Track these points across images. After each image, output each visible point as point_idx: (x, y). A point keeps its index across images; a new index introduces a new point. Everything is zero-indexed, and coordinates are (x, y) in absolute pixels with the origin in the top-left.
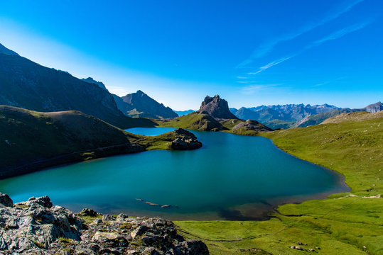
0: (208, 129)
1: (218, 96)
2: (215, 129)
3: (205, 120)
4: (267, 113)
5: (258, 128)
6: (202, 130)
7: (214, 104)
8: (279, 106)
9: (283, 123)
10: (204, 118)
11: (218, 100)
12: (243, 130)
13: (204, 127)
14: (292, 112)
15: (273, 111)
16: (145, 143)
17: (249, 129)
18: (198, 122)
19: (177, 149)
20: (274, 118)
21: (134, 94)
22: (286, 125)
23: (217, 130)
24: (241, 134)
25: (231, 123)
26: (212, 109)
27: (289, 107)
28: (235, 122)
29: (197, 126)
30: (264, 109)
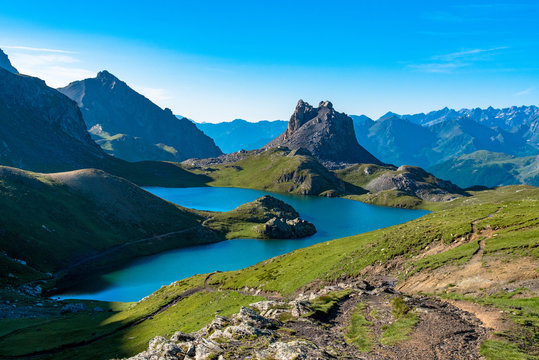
0: (314, 192)
1: (330, 105)
2: (328, 192)
3: (305, 172)
4: (456, 131)
5: (424, 187)
6: (299, 194)
7: (320, 126)
8: (491, 111)
9: (501, 161)
10: (303, 166)
11: (329, 116)
12: (390, 196)
13: (305, 186)
14: (526, 128)
15: (476, 126)
16: (217, 226)
17: (403, 192)
18: (290, 176)
19: (276, 238)
20: (478, 145)
21: (88, 81)
22: (509, 166)
23: (333, 196)
24: (386, 205)
25: (363, 174)
26: (316, 138)
27: (520, 112)
28: (371, 171)
29: (288, 184)
30: (449, 118)
